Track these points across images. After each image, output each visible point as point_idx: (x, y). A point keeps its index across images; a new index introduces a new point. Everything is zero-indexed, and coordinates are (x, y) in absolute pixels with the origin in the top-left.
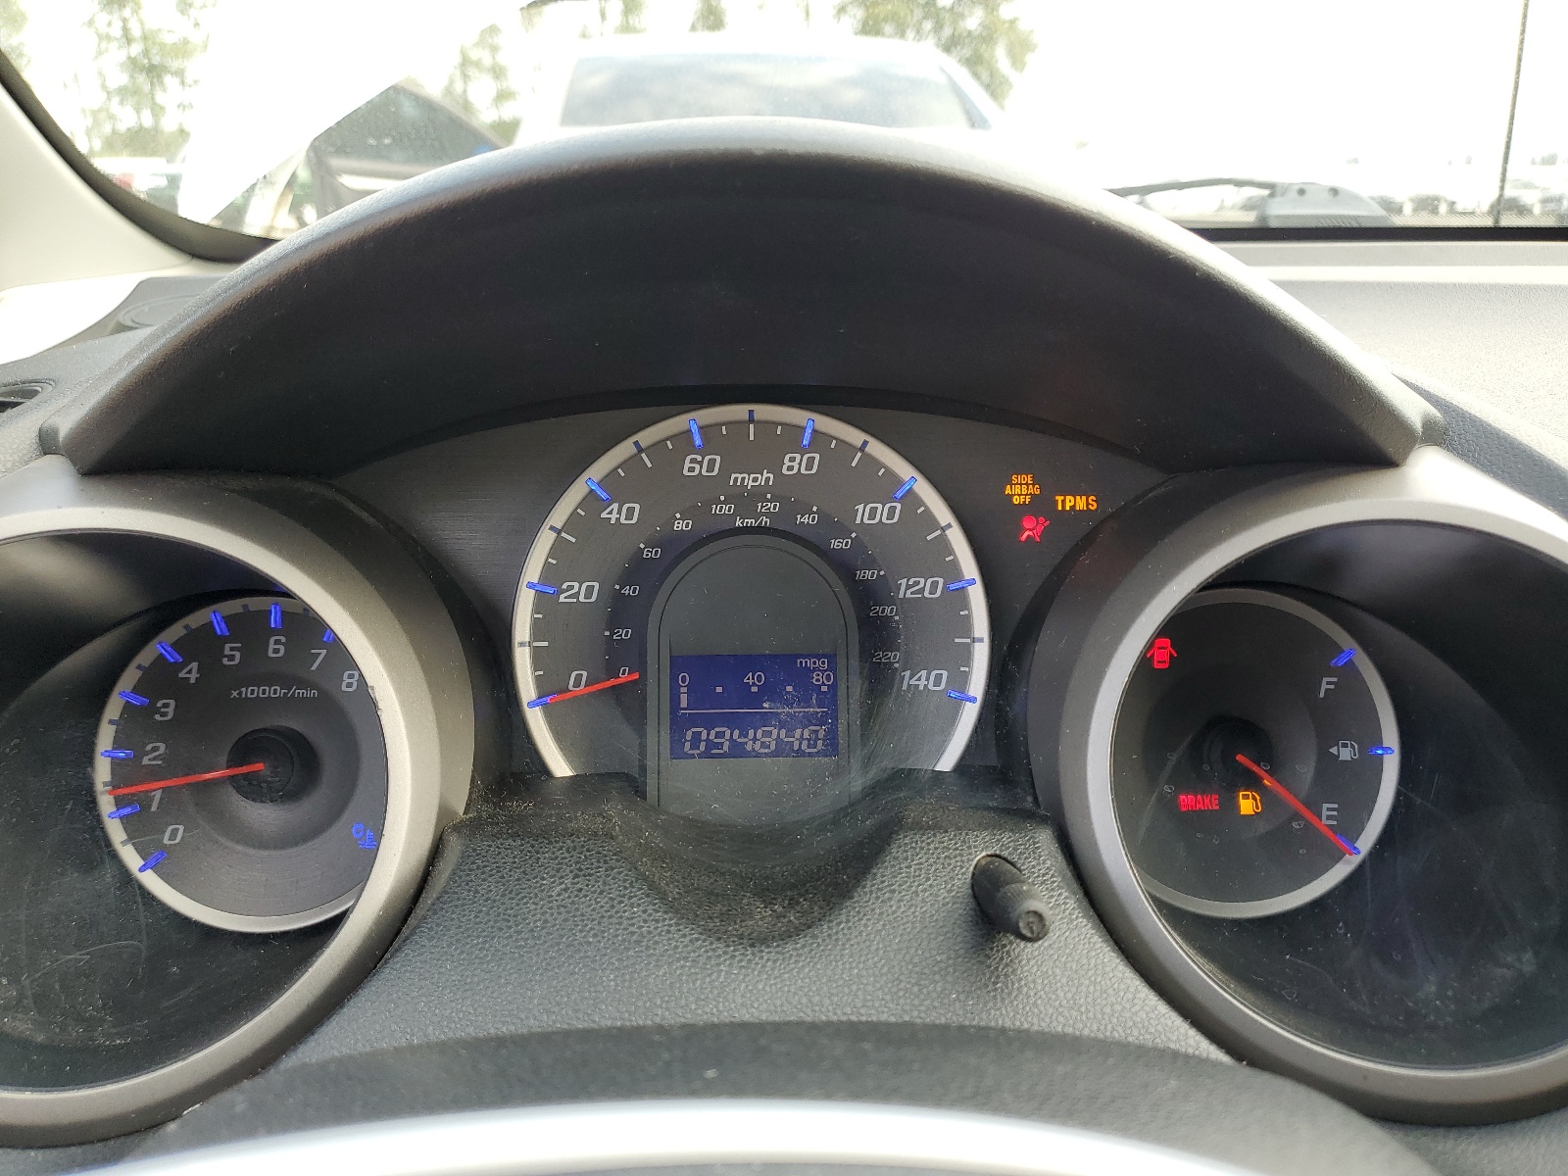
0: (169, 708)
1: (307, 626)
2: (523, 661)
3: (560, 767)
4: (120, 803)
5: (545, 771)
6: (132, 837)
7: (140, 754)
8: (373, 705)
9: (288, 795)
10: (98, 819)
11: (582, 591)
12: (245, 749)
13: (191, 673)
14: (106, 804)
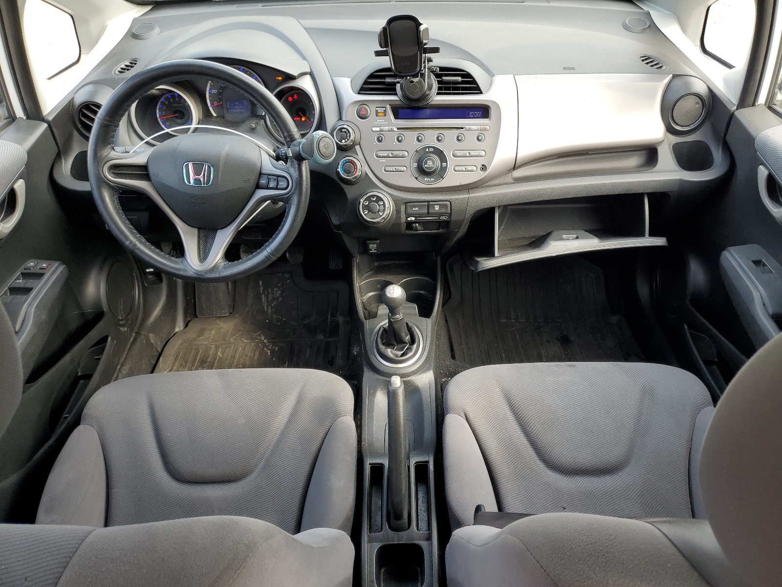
0: (165, 107)
1: (179, 96)
2: (208, 101)
3: (215, 115)
4: (161, 119)
5: (212, 115)
6: (163, 124)
7: (162, 113)
8: (190, 107)
9: (182, 118)
10: (158, 122)
11: (214, 91)
12: (175, 112)
13: (167, 103)
14: (159, 120)
